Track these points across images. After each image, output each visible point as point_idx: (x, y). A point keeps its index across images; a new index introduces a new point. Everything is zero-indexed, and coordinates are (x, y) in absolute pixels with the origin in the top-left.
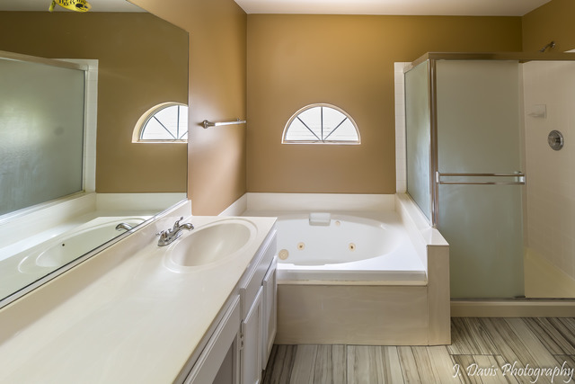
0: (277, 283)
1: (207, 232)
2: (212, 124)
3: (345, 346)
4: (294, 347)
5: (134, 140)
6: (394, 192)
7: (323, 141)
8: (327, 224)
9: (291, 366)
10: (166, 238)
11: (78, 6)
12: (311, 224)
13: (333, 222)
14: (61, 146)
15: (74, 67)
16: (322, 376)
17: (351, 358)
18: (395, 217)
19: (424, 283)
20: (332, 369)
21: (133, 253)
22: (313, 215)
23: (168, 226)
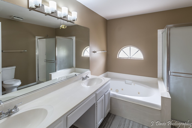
0: (110, 96)
1: (92, 80)
2: (96, 52)
3: (130, 121)
4: (115, 115)
5: (82, 56)
6: (157, 77)
7: (130, 58)
8: (131, 84)
9: (113, 120)
10: (83, 79)
11: (64, 27)
12: (126, 83)
13: (133, 84)
14: (69, 57)
15: (71, 39)
16: (121, 125)
17: (131, 124)
18: (156, 86)
19: (160, 109)
20: (124, 125)
21: (77, 81)
22: (126, 81)
23: (84, 76)
